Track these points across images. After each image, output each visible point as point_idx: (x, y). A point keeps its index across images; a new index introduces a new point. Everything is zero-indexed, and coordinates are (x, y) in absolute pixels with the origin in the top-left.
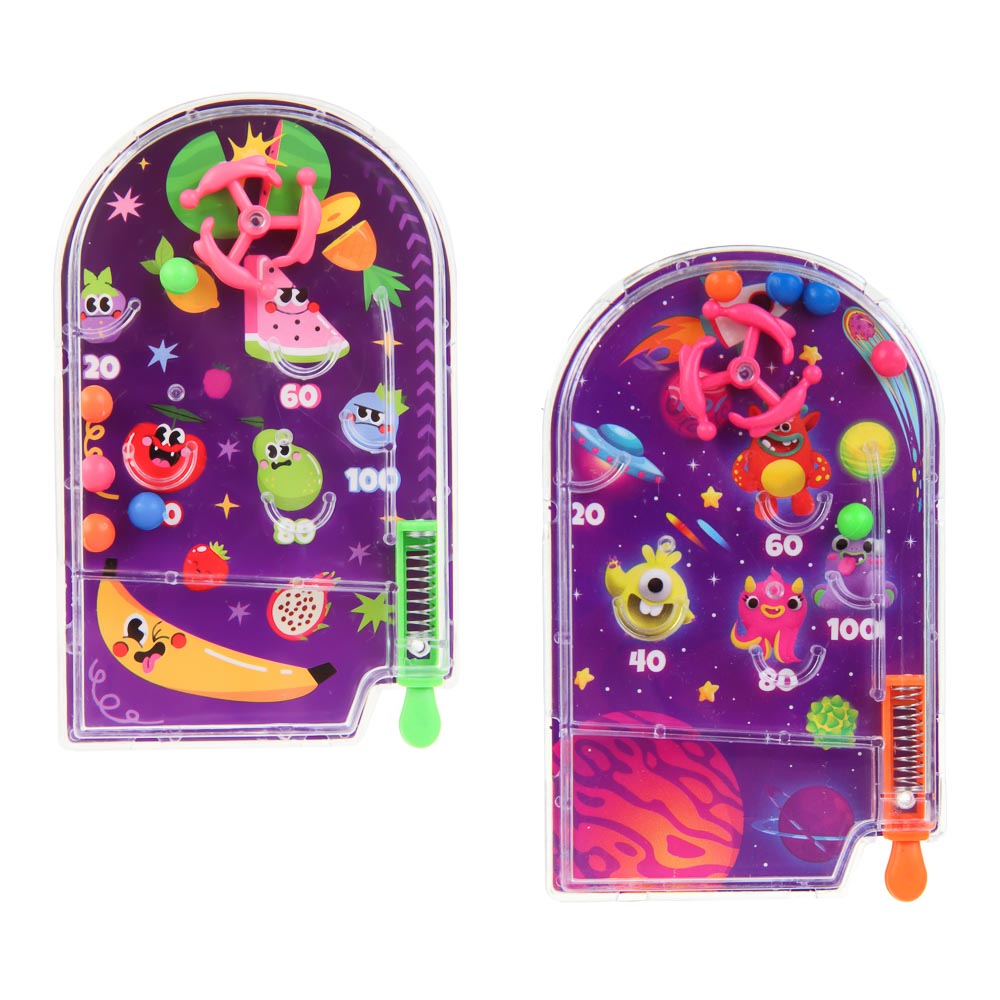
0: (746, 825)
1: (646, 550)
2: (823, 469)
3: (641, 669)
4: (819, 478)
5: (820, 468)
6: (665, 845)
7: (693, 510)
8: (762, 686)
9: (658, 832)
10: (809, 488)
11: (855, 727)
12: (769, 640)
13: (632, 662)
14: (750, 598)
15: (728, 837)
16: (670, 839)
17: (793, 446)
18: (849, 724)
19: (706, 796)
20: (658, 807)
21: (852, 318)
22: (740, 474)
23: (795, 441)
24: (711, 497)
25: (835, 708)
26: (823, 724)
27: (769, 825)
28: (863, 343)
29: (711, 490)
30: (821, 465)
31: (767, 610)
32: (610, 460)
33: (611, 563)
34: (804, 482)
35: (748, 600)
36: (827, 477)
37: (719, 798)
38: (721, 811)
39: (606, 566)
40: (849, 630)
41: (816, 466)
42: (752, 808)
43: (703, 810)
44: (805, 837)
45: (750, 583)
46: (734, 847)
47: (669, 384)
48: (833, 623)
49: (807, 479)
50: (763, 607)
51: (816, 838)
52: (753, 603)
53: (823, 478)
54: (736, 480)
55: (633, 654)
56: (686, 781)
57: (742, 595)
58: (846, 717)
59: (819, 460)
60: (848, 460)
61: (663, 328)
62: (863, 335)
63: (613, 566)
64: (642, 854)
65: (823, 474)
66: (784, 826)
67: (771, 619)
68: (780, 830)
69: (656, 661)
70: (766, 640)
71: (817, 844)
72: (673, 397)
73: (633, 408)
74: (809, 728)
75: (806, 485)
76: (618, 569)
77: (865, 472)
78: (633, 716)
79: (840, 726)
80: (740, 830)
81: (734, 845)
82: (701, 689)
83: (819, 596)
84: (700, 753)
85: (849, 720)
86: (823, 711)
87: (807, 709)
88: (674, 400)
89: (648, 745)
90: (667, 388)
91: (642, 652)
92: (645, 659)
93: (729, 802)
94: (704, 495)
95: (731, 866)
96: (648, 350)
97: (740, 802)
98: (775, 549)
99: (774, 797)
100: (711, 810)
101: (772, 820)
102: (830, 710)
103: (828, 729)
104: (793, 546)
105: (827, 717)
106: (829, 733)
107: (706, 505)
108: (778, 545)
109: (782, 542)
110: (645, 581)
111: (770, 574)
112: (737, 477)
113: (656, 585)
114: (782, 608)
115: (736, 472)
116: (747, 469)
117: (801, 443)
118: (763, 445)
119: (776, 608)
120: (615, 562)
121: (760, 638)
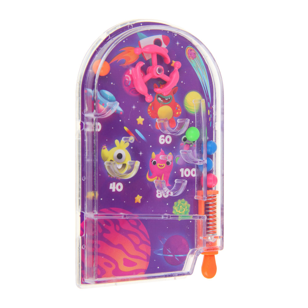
0: (152, 252)
1: (117, 141)
2: (179, 109)
3: (114, 190)
4: (177, 113)
5: (178, 109)
6: (123, 262)
7: (133, 126)
8: (158, 196)
9: (120, 257)
10: (174, 117)
11: (189, 211)
12: (160, 177)
13: (111, 188)
14: (154, 161)
15: (145, 257)
16: (125, 260)
17: (169, 100)
18: (187, 210)
19: (137, 241)
20: (120, 247)
21: (188, 51)
22: (150, 111)
23: (169, 98)
24: (140, 120)
25: (182, 204)
26: (178, 210)
27: (159, 252)
28: (192, 60)
29: (140, 117)
30: (178, 108)
31: (159, 165)
32: (103, 105)
33: (103, 147)
34: (172, 114)
35: (153, 162)
36: (180, 113)
37: (142, 242)
38: (143, 247)
39: (102, 148)
40: (187, 173)
41: (177, 108)
42: (154, 245)
43: (137, 247)
44: (172, 256)
45: (154, 155)
47: (125, 74)
48: (182, 170)
49: (174, 113)
50: (158, 164)
51: (176, 256)
52: (155, 163)
53: (179, 113)
55: (111, 184)
56: (130, 236)
57: (150, 160)
58: (186, 207)
59: (178, 106)
60: (187, 106)
61: (123, 51)
62: (192, 57)
63: (104, 149)
64: (114, 266)
65: (179, 112)
66: (165, 252)
67: (161, 169)
68: (163, 254)
69: (119, 187)
70: (159, 178)
71: (176, 258)
72: (127, 79)
73: (112, 83)
74: (174, 212)
75: (173, 116)
76: (106, 149)
77: (193, 111)
78: (111, 210)
79: (184, 211)
80: (150, 255)
81: (147, 260)
82: (136, 198)
83: (177, 160)
84: (135, 224)
85: (187, 208)
86: (178, 205)
87: (173, 205)
88: (127, 81)
89: (116, 222)
90: (124, 76)
91: (114, 183)
92: (116, 186)
93: (146, 243)
94: (138, 119)
95: (146, 269)
96: (118, 60)
97: (149, 243)
98: (162, 141)
99: (161, 240)
100: (139, 247)
101: (161, 249)
102: (181, 205)
103: (180, 212)
104: (168, 140)
105: (180, 207)
106: (180, 214)
107: (138, 123)
108: (163, 139)
109: (165, 138)
110: (116, 154)
111: (161, 151)
112: (149, 112)
113: (120, 156)
114: (164, 165)
115: (149, 110)
116: (153, 109)
117: (172, 99)
118: (158, 100)
119: (163, 165)
120: (105, 147)
121: (157, 177)
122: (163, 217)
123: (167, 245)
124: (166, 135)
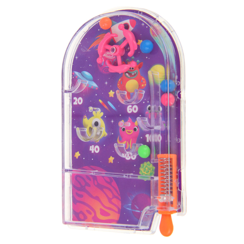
0: (122, 206)
1: (94, 113)
2: (144, 82)
3: (93, 152)
4: (143, 85)
5: (143, 82)
6: (99, 211)
7: (106, 98)
8: (127, 158)
9: (97, 207)
11: (154, 173)
13: (90, 150)
15: (117, 210)
16: (101, 209)
17: (135, 75)
18: (152, 172)
19: (110, 195)
20: (97, 198)
23: (135, 73)
24: (111, 93)
25: (148, 166)
26: (144, 172)
27: (128, 207)
28: (156, 37)
29: (111, 91)
30: (143, 81)
31: (128, 131)
33: (84, 117)
35: (122, 128)
36: (145, 85)
37: (114, 197)
38: (114, 201)
41: (142, 81)
42: (124, 200)
43: (110, 201)
44: (139, 211)
46: (119, 214)
48: (147, 136)
49: (139, 86)
50: (127, 130)
52: (124, 129)
54: (118, 87)
55: (91, 147)
56: (105, 190)
58: (151, 170)
59: (143, 79)
61: (98, 38)
64: (93, 215)
66: (133, 207)
67: (129, 135)
68: (132, 209)
69: (97, 149)
70: (127, 142)
73: (90, 65)
74: (140, 173)
75: (139, 88)
76: (86, 118)
78: (91, 168)
79: (150, 172)
80: (120, 208)
81: (118, 213)
82: (109, 159)
84: (109, 180)
85: (152, 170)
86: (144, 167)
87: (140, 166)
91: (93, 146)
92: (94, 149)
93: (117, 198)
94: (109, 93)
95: (118, 220)
96: (94, 46)
97: (120, 198)
98: (130, 110)
99: (130, 197)
100: (112, 200)
101: (129, 205)
102: (146, 167)
103: (146, 174)
104: (135, 109)
105: (145, 169)
106: (146, 175)
107: (110, 96)
108: (131, 109)
109: (132, 108)
110: (94, 122)
111: (129, 119)
112: (119, 86)
113: (96, 124)
114: (132, 131)
115: (118, 85)
116: (122, 84)
117: (137, 73)
118: (126, 75)
119: (130, 131)
120: (86, 116)
121: (125, 142)
122: (124, 176)
123: (135, 202)
124: (133, 105)
